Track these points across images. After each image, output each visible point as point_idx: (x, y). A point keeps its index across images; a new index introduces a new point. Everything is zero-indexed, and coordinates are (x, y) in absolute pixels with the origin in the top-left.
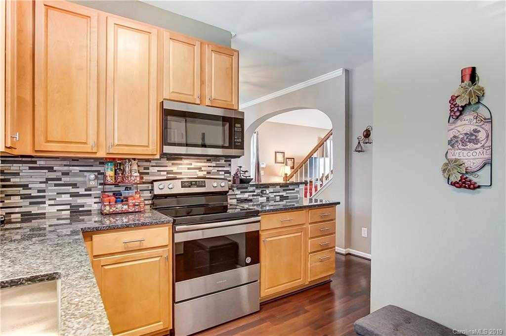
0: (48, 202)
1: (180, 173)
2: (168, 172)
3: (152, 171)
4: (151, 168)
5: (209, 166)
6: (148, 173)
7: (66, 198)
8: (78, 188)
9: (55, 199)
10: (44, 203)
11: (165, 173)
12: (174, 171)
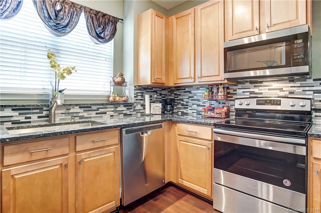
0: (190, 108)
1: (261, 93)
2: (251, 93)
3: (239, 92)
4: (238, 90)
5: (291, 87)
6: (236, 94)
7: (195, 106)
8: (200, 102)
9: (191, 107)
10: (188, 108)
11: (248, 93)
12: (255, 92)
